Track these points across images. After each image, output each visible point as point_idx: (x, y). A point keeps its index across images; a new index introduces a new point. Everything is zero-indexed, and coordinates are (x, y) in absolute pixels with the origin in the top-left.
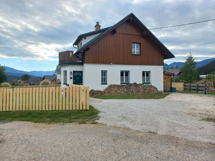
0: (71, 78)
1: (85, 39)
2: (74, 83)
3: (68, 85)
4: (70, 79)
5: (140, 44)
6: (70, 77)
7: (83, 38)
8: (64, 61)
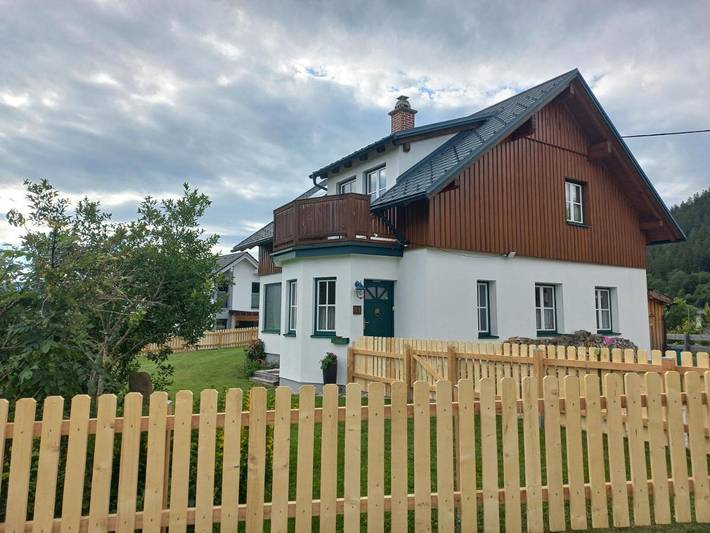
0: (356, 310)
1: (407, 150)
2: (367, 332)
3: (347, 340)
4: (355, 313)
5: (584, 184)
6: (355, 307)
7: (401, 148)
8: (321, 238)
